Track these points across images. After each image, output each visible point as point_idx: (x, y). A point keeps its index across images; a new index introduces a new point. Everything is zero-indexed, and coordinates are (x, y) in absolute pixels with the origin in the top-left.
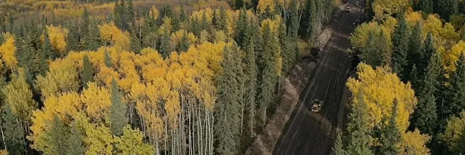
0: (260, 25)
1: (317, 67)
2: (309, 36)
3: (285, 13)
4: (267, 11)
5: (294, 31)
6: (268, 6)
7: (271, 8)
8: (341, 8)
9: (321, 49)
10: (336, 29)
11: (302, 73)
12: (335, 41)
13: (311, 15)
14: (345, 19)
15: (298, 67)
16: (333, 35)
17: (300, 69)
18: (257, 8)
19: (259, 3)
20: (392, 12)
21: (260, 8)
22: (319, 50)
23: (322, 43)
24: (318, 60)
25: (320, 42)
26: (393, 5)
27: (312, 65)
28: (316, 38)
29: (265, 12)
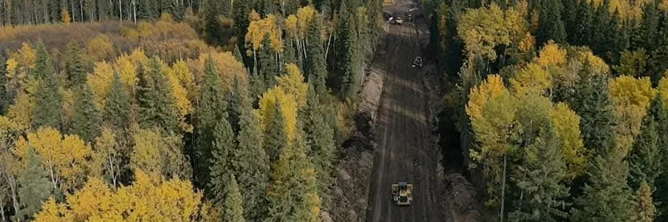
0: (256, 106)
1: (376, 165)
2: (347, 89)
3: (299, 47)
4: (265, 45)
5: (320, 83)
6: (267, 36)
7: (272, 37)
8: (385, 29)
9: (373, 116)
10: (389, 69)
11: (352, 186)
12: (394, 97)
13: (350, 51)
14: (397, 48)
15: (343, 172)
16: (386, 82)
17: (347, 177)
18: (246, 40)
19: (249, 29)
20: (495, 41)
21: (252, 39)
22: (371, 119)
23: (371, 101)
24: (375, 145)
25: (368, 99)
26: (497, 30)
27: (366, 159)
28: (359, 92)
29: (261, 46)
